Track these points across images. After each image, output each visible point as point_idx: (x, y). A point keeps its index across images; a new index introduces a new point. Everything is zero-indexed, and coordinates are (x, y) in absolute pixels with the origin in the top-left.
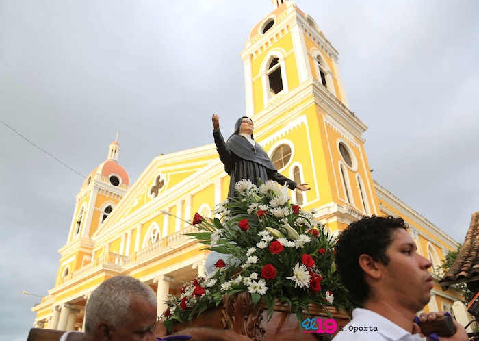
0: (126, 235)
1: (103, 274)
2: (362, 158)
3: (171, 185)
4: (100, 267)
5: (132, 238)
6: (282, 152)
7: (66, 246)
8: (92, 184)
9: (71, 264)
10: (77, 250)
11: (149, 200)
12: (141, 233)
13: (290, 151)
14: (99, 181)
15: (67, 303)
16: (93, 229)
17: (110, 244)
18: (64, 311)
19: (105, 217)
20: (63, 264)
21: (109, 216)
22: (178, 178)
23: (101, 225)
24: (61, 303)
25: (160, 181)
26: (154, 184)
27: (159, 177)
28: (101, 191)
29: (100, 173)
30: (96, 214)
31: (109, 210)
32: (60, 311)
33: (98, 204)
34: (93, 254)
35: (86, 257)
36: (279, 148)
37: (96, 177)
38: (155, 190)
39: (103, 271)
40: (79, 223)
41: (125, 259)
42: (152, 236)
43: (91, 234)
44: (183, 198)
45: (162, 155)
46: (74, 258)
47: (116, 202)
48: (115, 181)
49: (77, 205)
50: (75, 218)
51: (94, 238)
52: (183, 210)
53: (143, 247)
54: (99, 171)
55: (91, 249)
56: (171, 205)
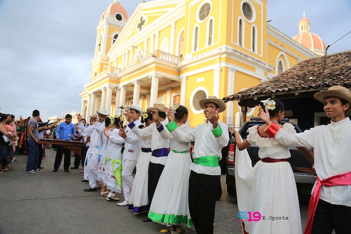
0: (125, 54)
1: (108, 78)
2: (262, 12)
3: (149, 23)
4: (106, 75)
5: (128, 56)
6: (206, 8)
7: (94, 59)
8: (105, 20)
9: (97, 70)
10: (99, 62)
11: (137, 32)
12: (133, 53)
13: (210, 9)
14: (110, 18)
15: (94, 92)
16: (108, 49)
17: (117, 59)
18: (92, 95)
19: (114, 41)
20: (93, 70)
21: (117, 40)
22: (153, 19)
23: (113, 46)
24: (91, 92)
25: (143, 20)
26: (139, 22)
27: (142, 18)
28: (113, 25)
29: (109, 12)
30: (109, 39)
31: (116, 37)
32: (91, 96)
33: (109, 33)
34: (109, 64)
35: (105, 66)
36: (205, 5)
37: (106, 16)
38: (140, 26)
39: (108, 77)
40: (100, 45)
41: (120, 70)
42: (139, 55)
43: (107, 53)
44: (154, 33)
45: (144, 2)
46: (99, 66)
47: (120, 31)
48: (119, 17)
49: (98, 33)
50: (97, 43)
51: (108, 54)
52: (154, 41)
53: (134, 61)
54: (109, 11)
55: (108, 61)
56: (148, 37)
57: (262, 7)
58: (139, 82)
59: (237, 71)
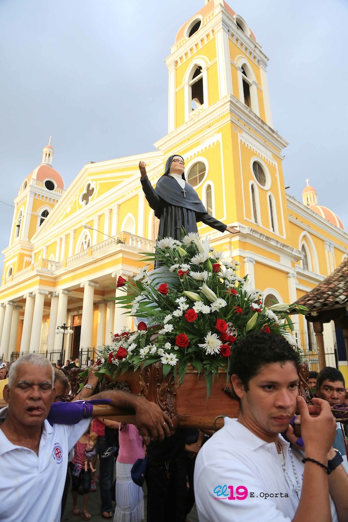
0: (61, 239)
1: (38, 278)
2: (277, 175)
3: (99, 194)
4: (35, 273)
5: (66, 242)
6: (198, 169)
7: (8, 248)
8: (28, 188)
9: (13, 264)
10: (18, 252)
11: (80, 207)
12: (74, 238)
13: (204, 170)
14: (35, 186)
15: (11, 301)
16: (31, 233)
17: (48, 247)
18: (8, 306)
19: (42, 221)
20: (7, 264)
21: (46, 219)
22: (107, 186)
23: (39, 228)
24: (6, 301)
25: (90, 189)
26: (85, 191)
27: (89, 185)
28: (37, 196)
29: (35, 178)
30: (33, 217)
31: (45, 214)
32: (5, 307)
33: (34, 209)
34: (33, 256)
35: (26, 259)
36: (195, 164)
37: (30, 183)
38: (86, 197)
39: (37, 275)
40: (19, 226)
41: (58, 265)
42: (84, 241)
43: (30, 237)
44: (110, 207)
45: (92, 163)
46: (16, 259)
47: (52, 206)
48: (50, 186)
49: (15, 210)
50: (15, 222)
51: (31, 241)
52: (110, 219)
53: (76, 253)
54: (34, 176)
55: (31, 251)
56: (99, 213)
57: (277, 167)
58: (93, 284)
59: (257, 262)
